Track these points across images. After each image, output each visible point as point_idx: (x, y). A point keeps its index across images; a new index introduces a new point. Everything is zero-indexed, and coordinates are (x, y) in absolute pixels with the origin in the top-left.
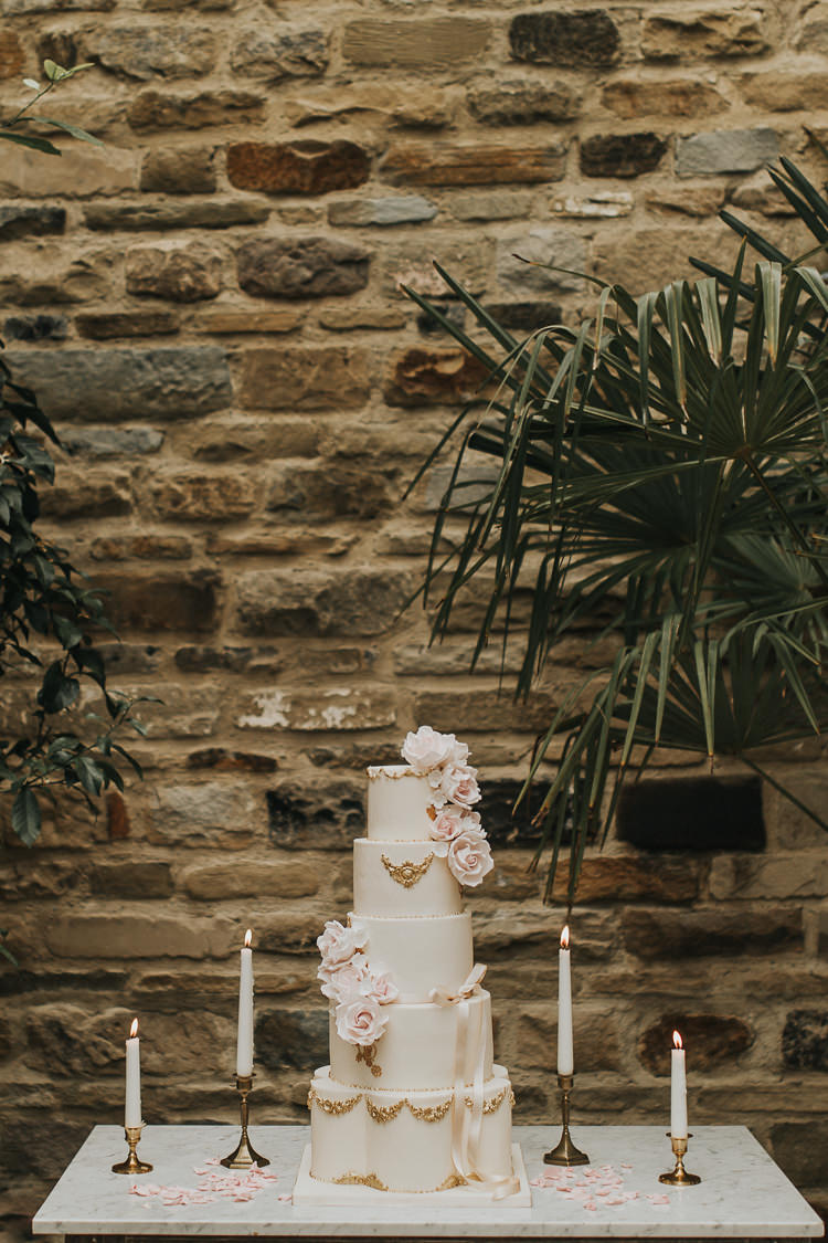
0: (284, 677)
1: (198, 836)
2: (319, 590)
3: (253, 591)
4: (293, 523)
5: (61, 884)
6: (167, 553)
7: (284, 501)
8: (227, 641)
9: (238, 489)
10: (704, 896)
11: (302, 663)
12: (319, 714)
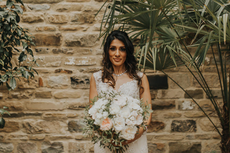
0: (74, 55)
1: (57, 86)
2: (81, 37)
3: (68, 37)
4: (76, 24)
5: (29, 95)
6: (51, 30)
7: (74, 20)
8: (63, 47)
9: (65, 17)
10: (156, 98)
11: (78, 52)
12: (81, 62)
